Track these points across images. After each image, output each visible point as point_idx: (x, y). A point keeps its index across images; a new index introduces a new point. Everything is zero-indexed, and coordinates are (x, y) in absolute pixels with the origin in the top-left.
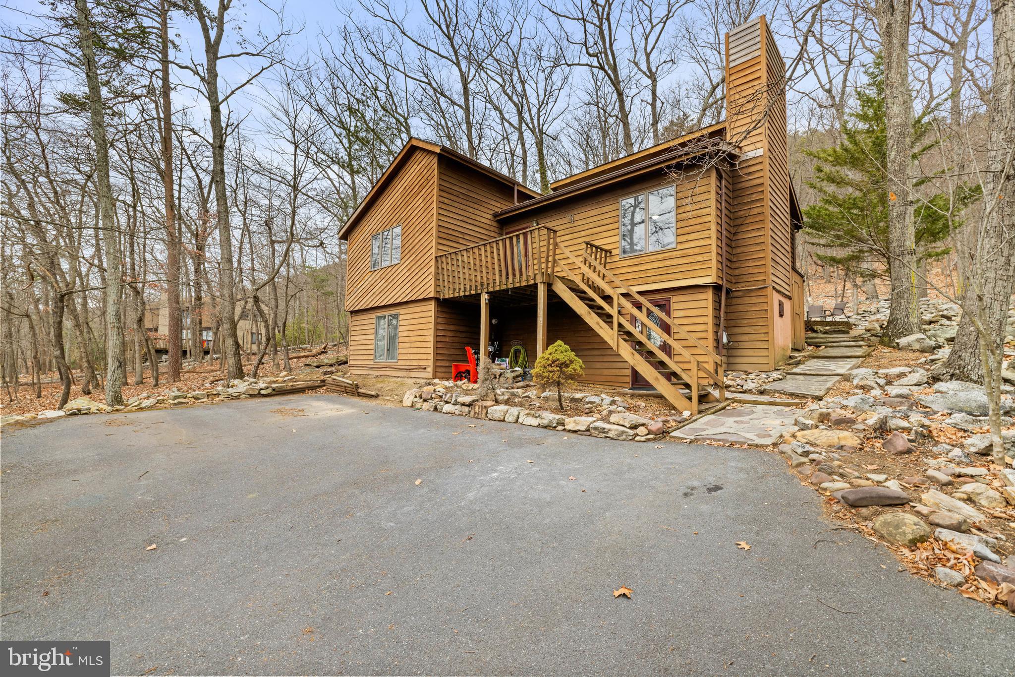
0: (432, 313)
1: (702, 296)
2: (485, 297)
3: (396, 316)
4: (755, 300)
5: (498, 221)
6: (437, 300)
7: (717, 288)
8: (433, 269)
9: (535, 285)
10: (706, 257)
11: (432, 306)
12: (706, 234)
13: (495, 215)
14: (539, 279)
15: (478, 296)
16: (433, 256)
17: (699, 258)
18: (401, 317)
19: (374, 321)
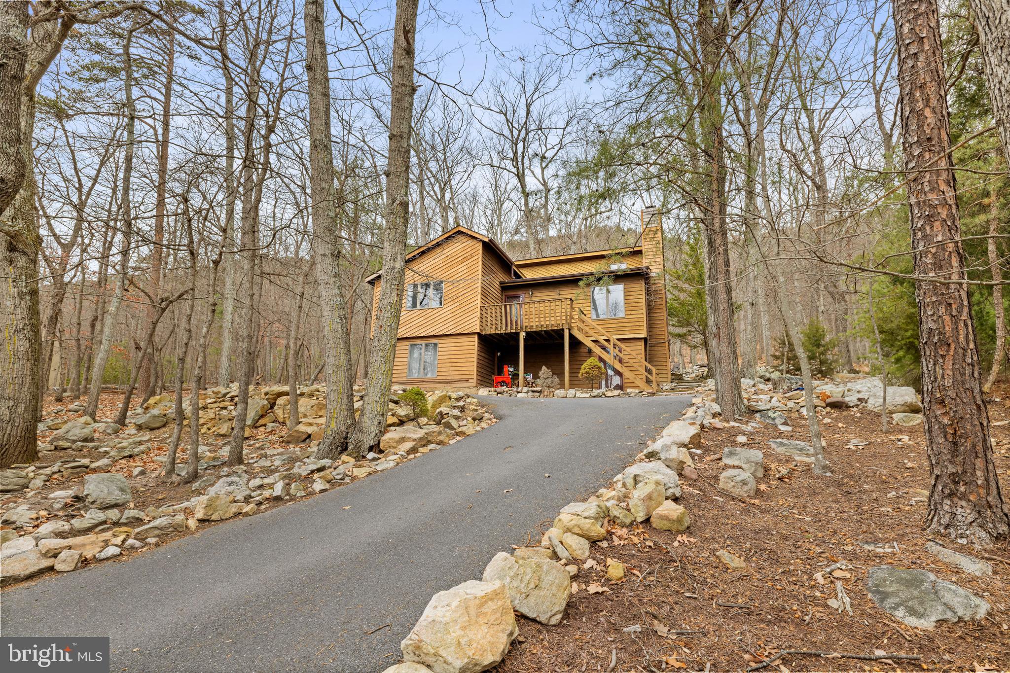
0: (476, 343)
1: (639, 344)
2: (522, 335)
3: (436, 345)
4: (660, 348)
5: (502, 287)
6: (479, 334)
7: (645, 340)
8: (478, 314)
9: (563, 330)
10: (641, 324)
11: (475, 339)
12: (640, 312)
13: (501, 283)
14: (565, 326)
15: (517, 334)
16: (479, 306)
17: (637, 324)
18: (439, 345)
19: (408, 347)
